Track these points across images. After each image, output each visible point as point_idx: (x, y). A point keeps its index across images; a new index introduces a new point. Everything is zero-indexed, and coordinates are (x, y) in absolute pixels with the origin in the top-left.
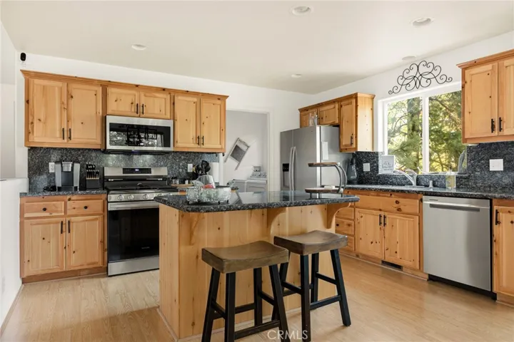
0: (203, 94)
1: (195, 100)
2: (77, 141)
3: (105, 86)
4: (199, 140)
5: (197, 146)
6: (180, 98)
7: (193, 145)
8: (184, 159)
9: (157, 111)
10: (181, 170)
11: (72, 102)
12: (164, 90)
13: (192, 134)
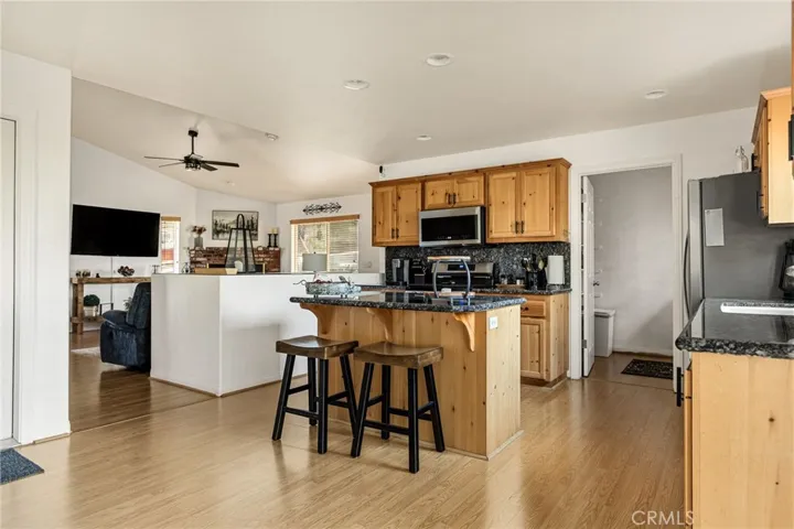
0: (525, 165)
1: (514, 174)
2: (404, 239)
3: (423, 181)
4: (519, 226)
5: (515, 235)
6: (495, 176)
7: (510, 234)
8: (519, 252)
9: (471, 199)
10: (515, 267)
11: (401, 203)
12: (477, 171)
13: (511, 219)
